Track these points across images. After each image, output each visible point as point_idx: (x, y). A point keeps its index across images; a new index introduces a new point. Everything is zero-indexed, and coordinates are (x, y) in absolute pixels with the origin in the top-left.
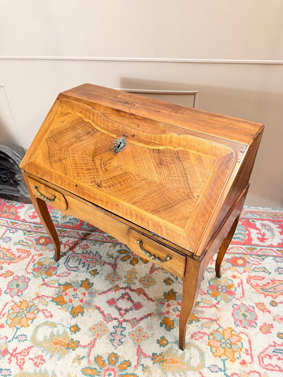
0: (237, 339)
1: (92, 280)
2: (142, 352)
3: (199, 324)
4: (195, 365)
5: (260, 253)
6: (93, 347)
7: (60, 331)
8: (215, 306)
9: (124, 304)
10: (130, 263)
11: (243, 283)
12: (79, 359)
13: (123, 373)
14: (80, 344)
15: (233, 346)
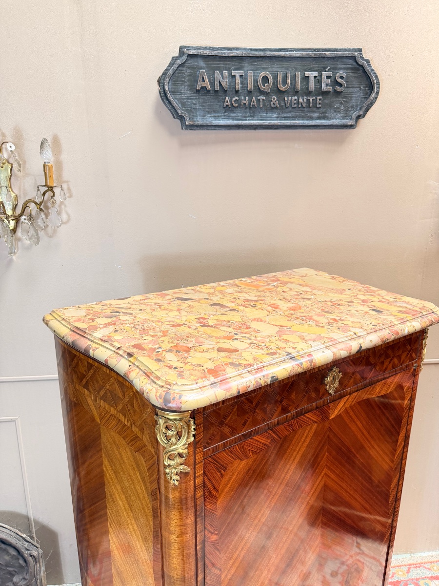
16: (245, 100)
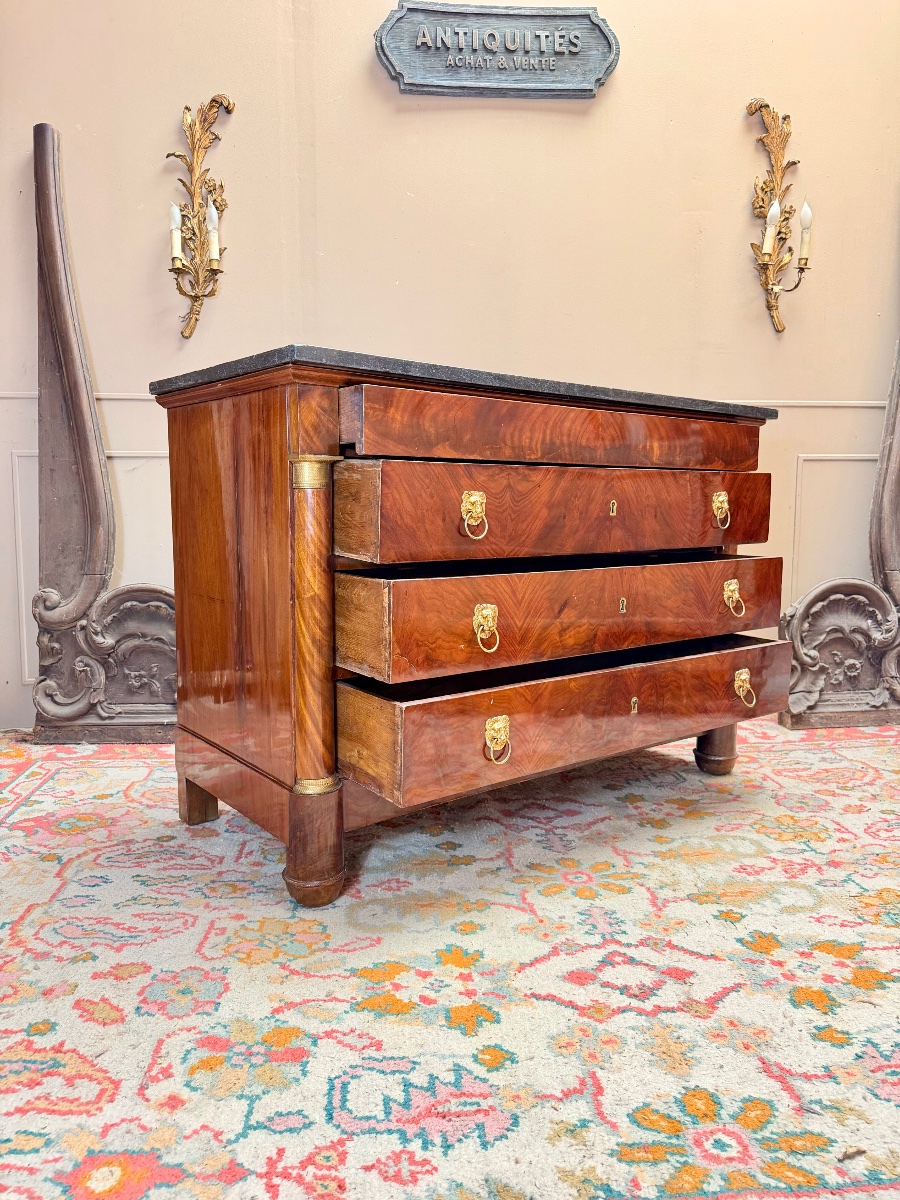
0: (810, 823)
2: (625, 852)
4: (751, 852)
5: (774, 749)
6: (511, 856)
7: (416, 852)
8: (735, 800)
9: (537, 813)
11: (769, 776)
12: (492, 871)
13: (606, 873)
14: (477, 858)
15: (808, 829)
16: (470, 59)
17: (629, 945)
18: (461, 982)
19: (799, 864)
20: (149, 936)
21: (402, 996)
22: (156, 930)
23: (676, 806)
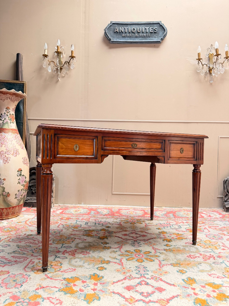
0: (215, 243)
1: (107, 229)
2: (156, 249)
3: (187, 240)
6: (122, 248)
7: (95, 244)
9: (134, 235)
10: (130, 224)
11: (207, 228)
12: (114, 252)
13: (148, 255)
14: (112, 247)
15: (214, 245)
16: (128, 35)
17: (148, 278)
18: (93, 286)
19: (208, 256)
20: (13, 263)
21: (75, 288)
22: (16, 261)
23: (176, 235)
